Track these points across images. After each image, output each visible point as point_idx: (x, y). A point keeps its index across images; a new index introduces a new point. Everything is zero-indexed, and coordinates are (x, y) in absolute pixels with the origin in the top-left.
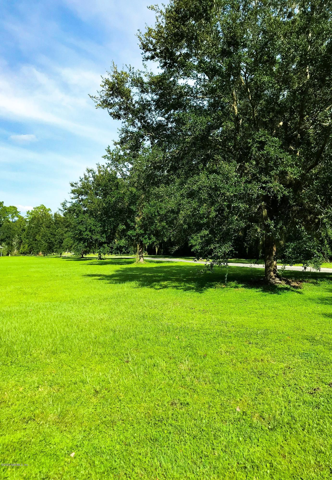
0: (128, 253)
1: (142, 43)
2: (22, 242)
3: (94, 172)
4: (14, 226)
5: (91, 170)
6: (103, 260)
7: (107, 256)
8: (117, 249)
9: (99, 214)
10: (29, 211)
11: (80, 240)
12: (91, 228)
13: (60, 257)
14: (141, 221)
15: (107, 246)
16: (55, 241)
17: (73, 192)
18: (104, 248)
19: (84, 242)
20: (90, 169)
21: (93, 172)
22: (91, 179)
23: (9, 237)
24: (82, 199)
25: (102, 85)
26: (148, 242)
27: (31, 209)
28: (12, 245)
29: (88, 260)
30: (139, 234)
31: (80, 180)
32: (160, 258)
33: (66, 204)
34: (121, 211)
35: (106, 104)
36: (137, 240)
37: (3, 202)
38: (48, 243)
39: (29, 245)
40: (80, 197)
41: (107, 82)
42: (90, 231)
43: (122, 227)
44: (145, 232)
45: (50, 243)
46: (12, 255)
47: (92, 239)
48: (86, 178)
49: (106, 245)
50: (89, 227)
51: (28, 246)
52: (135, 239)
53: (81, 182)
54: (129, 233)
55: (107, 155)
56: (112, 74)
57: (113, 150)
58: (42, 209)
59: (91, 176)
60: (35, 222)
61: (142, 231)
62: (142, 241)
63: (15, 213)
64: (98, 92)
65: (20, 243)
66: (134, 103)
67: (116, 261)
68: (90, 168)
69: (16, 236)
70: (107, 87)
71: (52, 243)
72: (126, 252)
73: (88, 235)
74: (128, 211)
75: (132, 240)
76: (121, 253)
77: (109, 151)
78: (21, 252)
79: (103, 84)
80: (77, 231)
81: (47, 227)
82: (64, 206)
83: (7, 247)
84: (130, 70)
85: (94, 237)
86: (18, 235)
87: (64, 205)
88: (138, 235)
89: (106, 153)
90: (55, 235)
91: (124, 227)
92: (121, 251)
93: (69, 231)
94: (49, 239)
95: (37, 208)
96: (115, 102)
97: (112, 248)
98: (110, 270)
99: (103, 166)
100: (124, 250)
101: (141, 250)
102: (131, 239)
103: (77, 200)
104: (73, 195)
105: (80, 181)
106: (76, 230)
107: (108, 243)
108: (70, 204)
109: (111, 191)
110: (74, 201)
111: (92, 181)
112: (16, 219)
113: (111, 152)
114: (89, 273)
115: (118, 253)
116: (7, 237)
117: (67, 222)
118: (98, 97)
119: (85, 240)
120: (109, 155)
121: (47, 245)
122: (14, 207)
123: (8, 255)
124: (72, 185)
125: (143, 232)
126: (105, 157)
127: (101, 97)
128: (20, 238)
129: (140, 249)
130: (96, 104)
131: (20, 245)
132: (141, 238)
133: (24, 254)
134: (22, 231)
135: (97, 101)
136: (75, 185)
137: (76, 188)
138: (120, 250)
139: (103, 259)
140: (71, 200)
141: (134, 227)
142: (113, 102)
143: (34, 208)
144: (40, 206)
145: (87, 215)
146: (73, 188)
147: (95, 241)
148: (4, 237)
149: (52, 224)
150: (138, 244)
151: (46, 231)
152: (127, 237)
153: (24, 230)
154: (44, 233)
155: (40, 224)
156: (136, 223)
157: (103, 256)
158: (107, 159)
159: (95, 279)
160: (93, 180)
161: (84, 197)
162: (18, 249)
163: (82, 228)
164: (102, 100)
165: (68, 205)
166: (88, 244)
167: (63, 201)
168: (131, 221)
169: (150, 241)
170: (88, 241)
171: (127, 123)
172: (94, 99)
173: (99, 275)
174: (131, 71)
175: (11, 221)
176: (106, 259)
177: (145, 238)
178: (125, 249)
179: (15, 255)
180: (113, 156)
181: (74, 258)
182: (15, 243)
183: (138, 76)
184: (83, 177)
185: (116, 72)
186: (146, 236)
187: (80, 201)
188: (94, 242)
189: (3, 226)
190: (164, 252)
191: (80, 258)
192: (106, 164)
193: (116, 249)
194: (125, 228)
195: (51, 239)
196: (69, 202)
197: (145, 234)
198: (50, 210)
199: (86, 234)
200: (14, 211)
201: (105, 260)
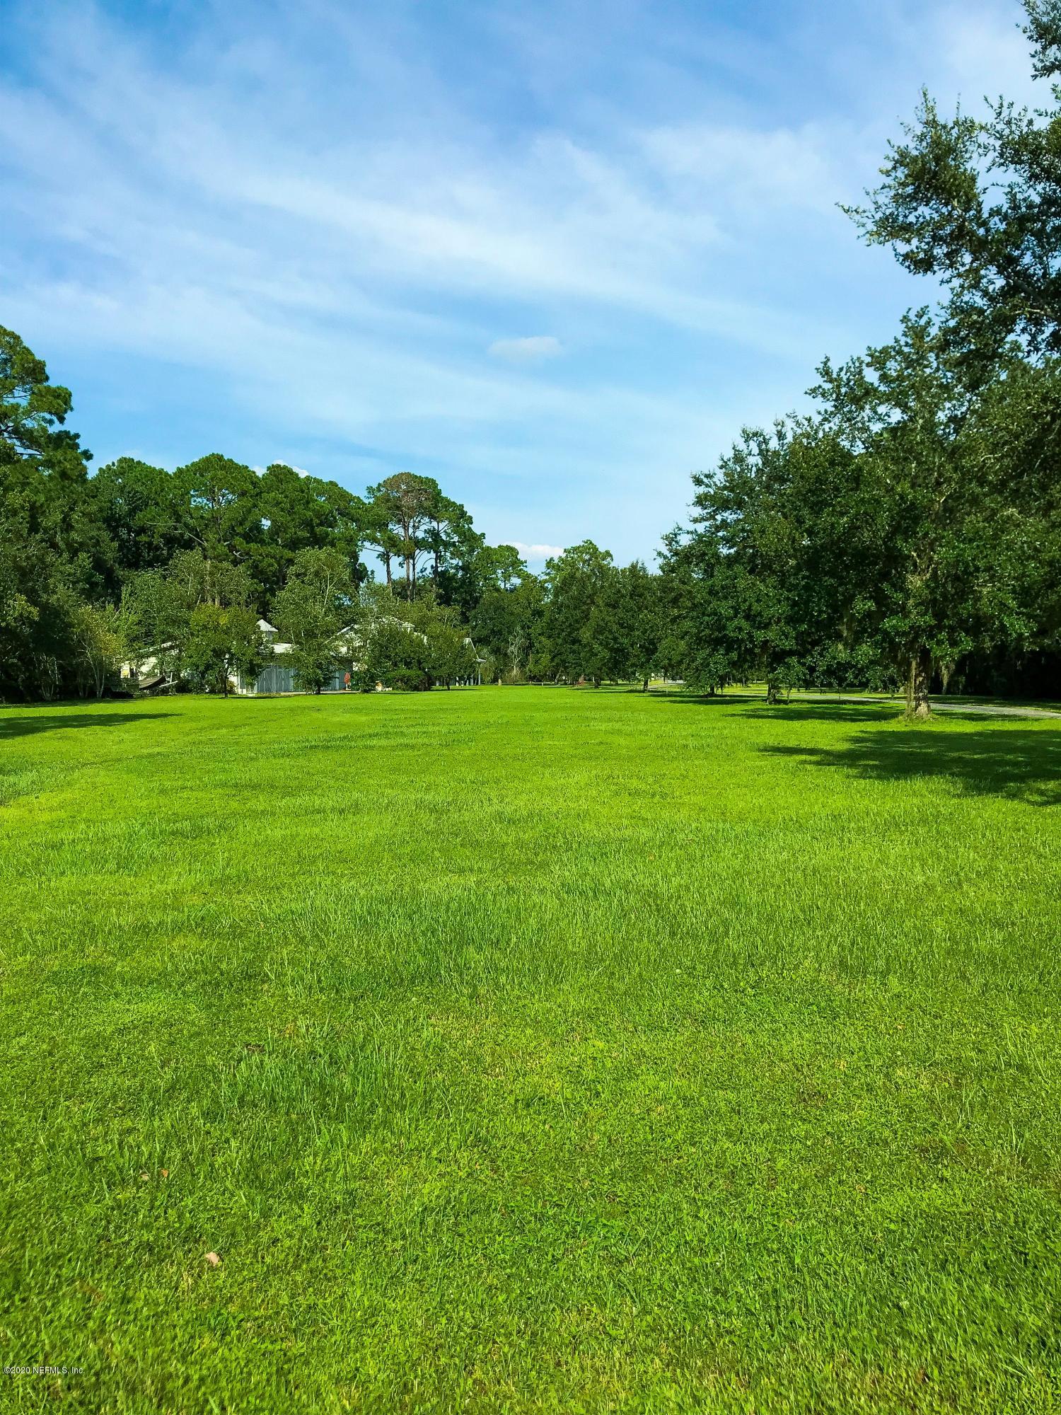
0: (863, 686)
1: (1035, 21)
2: (531, 646)
3: (764, 439)
4: (512, 601)
5: (755, 434)
6: (782, 706)
7: (795, 694)
8: (829, 672)
9: (792, 567)
10: (552, 559)
11: (716, 643)
12: (750, 608)
13: (643, 692)
14: (928, 586)
15: (799, 662)
16: (632, 646)
17: (700, 501)
18: (788, 668)
19: (728, 651)
20: (754, 430)
21: (761, 439)
22: (754, 460)
23: (500, 632)
24: (723, 521)
25: (884, 169)
26: (946, 654)
27: (557, 553)
28: (506, 654)
29: (739, 702)
30: (919, 627)
31: (721, 463)
32: (964, 703)
33: (679, 538)
34: (863, 557)
35: (891, 228)
36: (910, 646)
37: (483, 535)
38: (611, 650)
39: (554, 657)
40: (719, 517)
41: (903, 159)
42: (747, 617)
43: (862, 605)
44: (940, 621)
45: (617, 651)
46: (504, 683)
47: (752, 642)
48: (739, 458)
49: (794, 660)
50: (744, 606)
51: (552, 660)
52: (904, 645)
53: (724, 470)
54: (888, 623)
55: (820, 387)
56: (919, 129)
57: (841, 369)
58: (587, 553)
59: (756, 451)
60: (574, 591)
61: (929, 619)
62: (928, 651)
63: (512, 565)
64: (868, 194)
65: (527, 649)
66: (985, 215)
67: (826, 708)
68: (752, 428)
69: (518, 628)
70: (901, 173)
71: (622, 650)
72: (857, 682)
73: (740, 629)
74: (886, 557)
75: (894, 647)
76: (840, 685)
77: (826, 373)
78: (528, 673)
79: (890, 165)
80: (709, 616)
81: (608, 605)
82: (670, 544)
83: (492, 658)
84: (1000, 113)
85: (760, 635)
86: (523, 628)
87: (671, 539)
88: (916, 631)
89: (819, 380)
90: (631, 628)
91: (871, 605)
92: (841, 680)
93: (684, 618)
94: (615, 639)
95: (575, 549)
96: (921, 220)
97: (812, 670)
98: (831, 735)
99: (809, 420)
100: (850, 675)
101: (921, 679)
102: (892, 642)
103: (707, 524)
104: (698, 511)
105: (721, 467)
106: (704, 614)
107: (801, 655)
108: (690, 536)
109: (836, 497)
110: (701, 527)
111: (757, 465)
112: (516, 581)
113: (834, 376)
114: (772, 742)
115: (830, 685)
116: (493, 631)
117: (672, 589)
118: (866, 208)
119: (730, 644)
120: (828, 386)
121: (606, 654)
122: (511, 550)
123: (495, 681)
124: (698, 482)
125: (933, 622)
126: (813, 392)
127: (878, 208)
128: (529, 635)
129: (917, 676)
130: (862, 231)
131: (527, 655)
132: (923, 640)
133: (536, 679)
134: (533, 615)
135: (865, 220)
136: (705, 480)
137: (706, 490)
138: (837, 676)
139: (785, 702)
140: (691, 527)
141: (904, 607)
142: (914, 220)
143: (565, 551)
144: (582, 544)
145: (738, 568)
146: (701, 490)
147: (761, 647)
148: (486, 632)
149: (623, 596)
150: (915, 658)
151: (607, 618)
152: (879, 637)
153: (539, 613)
154: (601, 623)
155: (588, 597)
156: (909, 595)
157: (784, 694)
158: (820, 399)
159: (805, 762)
160: (760, 463)
161: (730, 516)
162: (522, 665)
163: (725, 608)
164: (879, 216)
165: (685, 540)
166: (739, 655)
167: (669, 530)
168: (894, 585)
169: (956, 650)
170: (740, 647)
171: (956, 282)
172: (857, 217)
173: (812, 752)
174: (1001, 117)
175: (502, 586)
176: (792, 701)
177: (938, 641)
178: (853, 673)
179: (515, 683)
180: (839, 387)
181: (689, 697)
182: (512, 648)
183: (1025, 130)
184: (731, 454)
185: (932, 123)
186: (943, 635)
187: (718, 528)
188: (757, 650)
189: (482, 601)
190: (965, 687)
191: (706, 696)
192: (819, 413)
193: (824, 673)
194: (873, 609)
195: (621, 640)
196: (688, 533)
197: (940, 627)
198: (608, 554)
199: (737, 627)
200: (509, 558)
201: (791, 706)
